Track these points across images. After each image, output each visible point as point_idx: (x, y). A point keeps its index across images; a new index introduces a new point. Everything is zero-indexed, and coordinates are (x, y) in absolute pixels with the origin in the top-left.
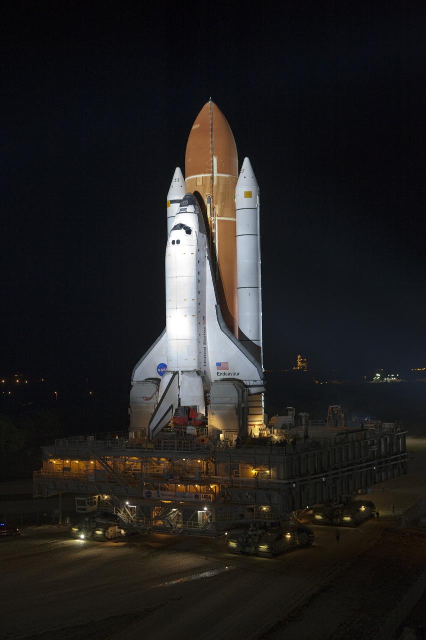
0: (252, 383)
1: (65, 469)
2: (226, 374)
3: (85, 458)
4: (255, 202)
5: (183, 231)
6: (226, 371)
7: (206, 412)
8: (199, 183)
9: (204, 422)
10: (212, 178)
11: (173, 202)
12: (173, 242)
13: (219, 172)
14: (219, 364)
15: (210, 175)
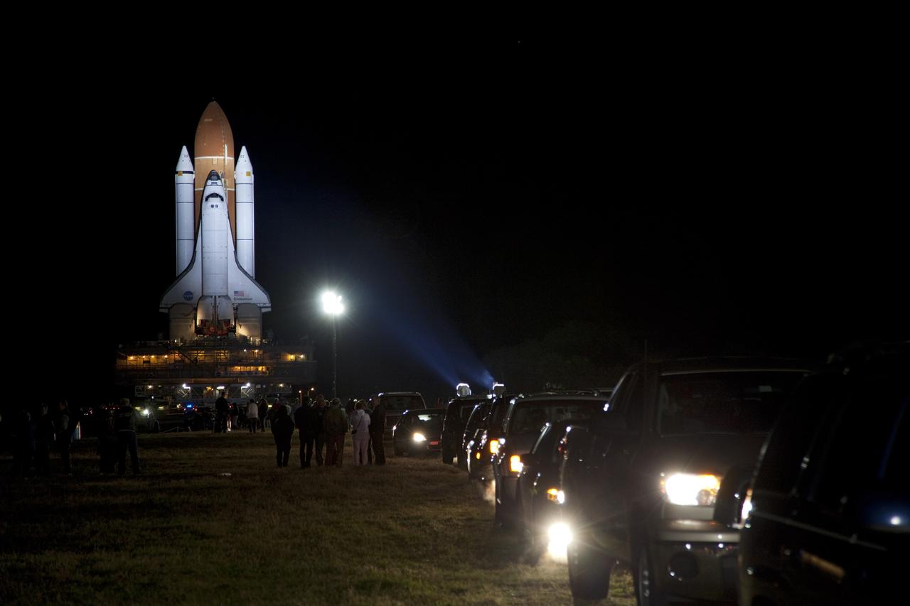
0: (262, 305)
1: (144, 362)
2: (242, 299)
3: (159, 353)
4: (251, 179)
5: (219, 199)
6: (243, 297)
7: (235, 323)
8: (215, 163)
9: (234, 330)
10: (224, 160)
11: (184, 172)
12: (212, 206)
13: (228, 156)
14: (236, 292)
15: (222, 158)
